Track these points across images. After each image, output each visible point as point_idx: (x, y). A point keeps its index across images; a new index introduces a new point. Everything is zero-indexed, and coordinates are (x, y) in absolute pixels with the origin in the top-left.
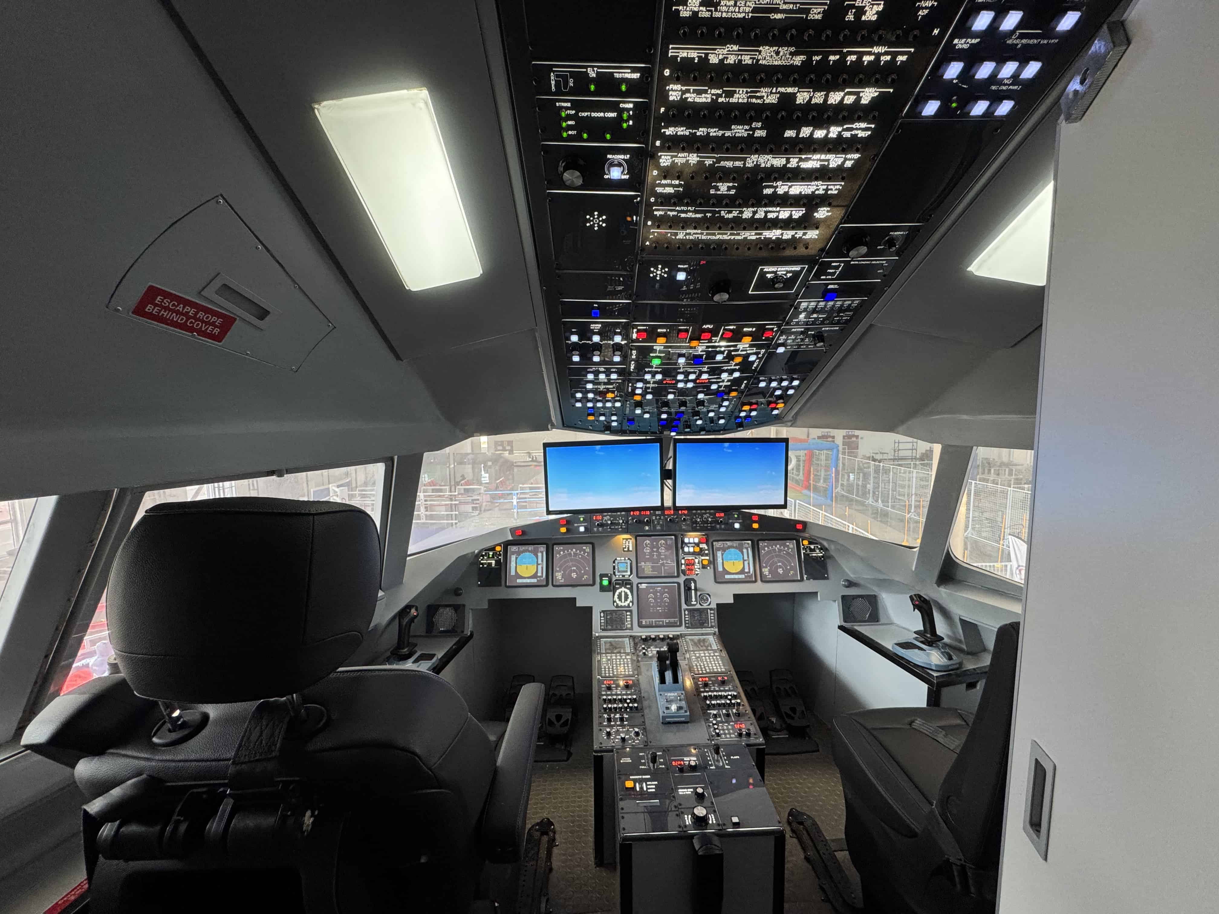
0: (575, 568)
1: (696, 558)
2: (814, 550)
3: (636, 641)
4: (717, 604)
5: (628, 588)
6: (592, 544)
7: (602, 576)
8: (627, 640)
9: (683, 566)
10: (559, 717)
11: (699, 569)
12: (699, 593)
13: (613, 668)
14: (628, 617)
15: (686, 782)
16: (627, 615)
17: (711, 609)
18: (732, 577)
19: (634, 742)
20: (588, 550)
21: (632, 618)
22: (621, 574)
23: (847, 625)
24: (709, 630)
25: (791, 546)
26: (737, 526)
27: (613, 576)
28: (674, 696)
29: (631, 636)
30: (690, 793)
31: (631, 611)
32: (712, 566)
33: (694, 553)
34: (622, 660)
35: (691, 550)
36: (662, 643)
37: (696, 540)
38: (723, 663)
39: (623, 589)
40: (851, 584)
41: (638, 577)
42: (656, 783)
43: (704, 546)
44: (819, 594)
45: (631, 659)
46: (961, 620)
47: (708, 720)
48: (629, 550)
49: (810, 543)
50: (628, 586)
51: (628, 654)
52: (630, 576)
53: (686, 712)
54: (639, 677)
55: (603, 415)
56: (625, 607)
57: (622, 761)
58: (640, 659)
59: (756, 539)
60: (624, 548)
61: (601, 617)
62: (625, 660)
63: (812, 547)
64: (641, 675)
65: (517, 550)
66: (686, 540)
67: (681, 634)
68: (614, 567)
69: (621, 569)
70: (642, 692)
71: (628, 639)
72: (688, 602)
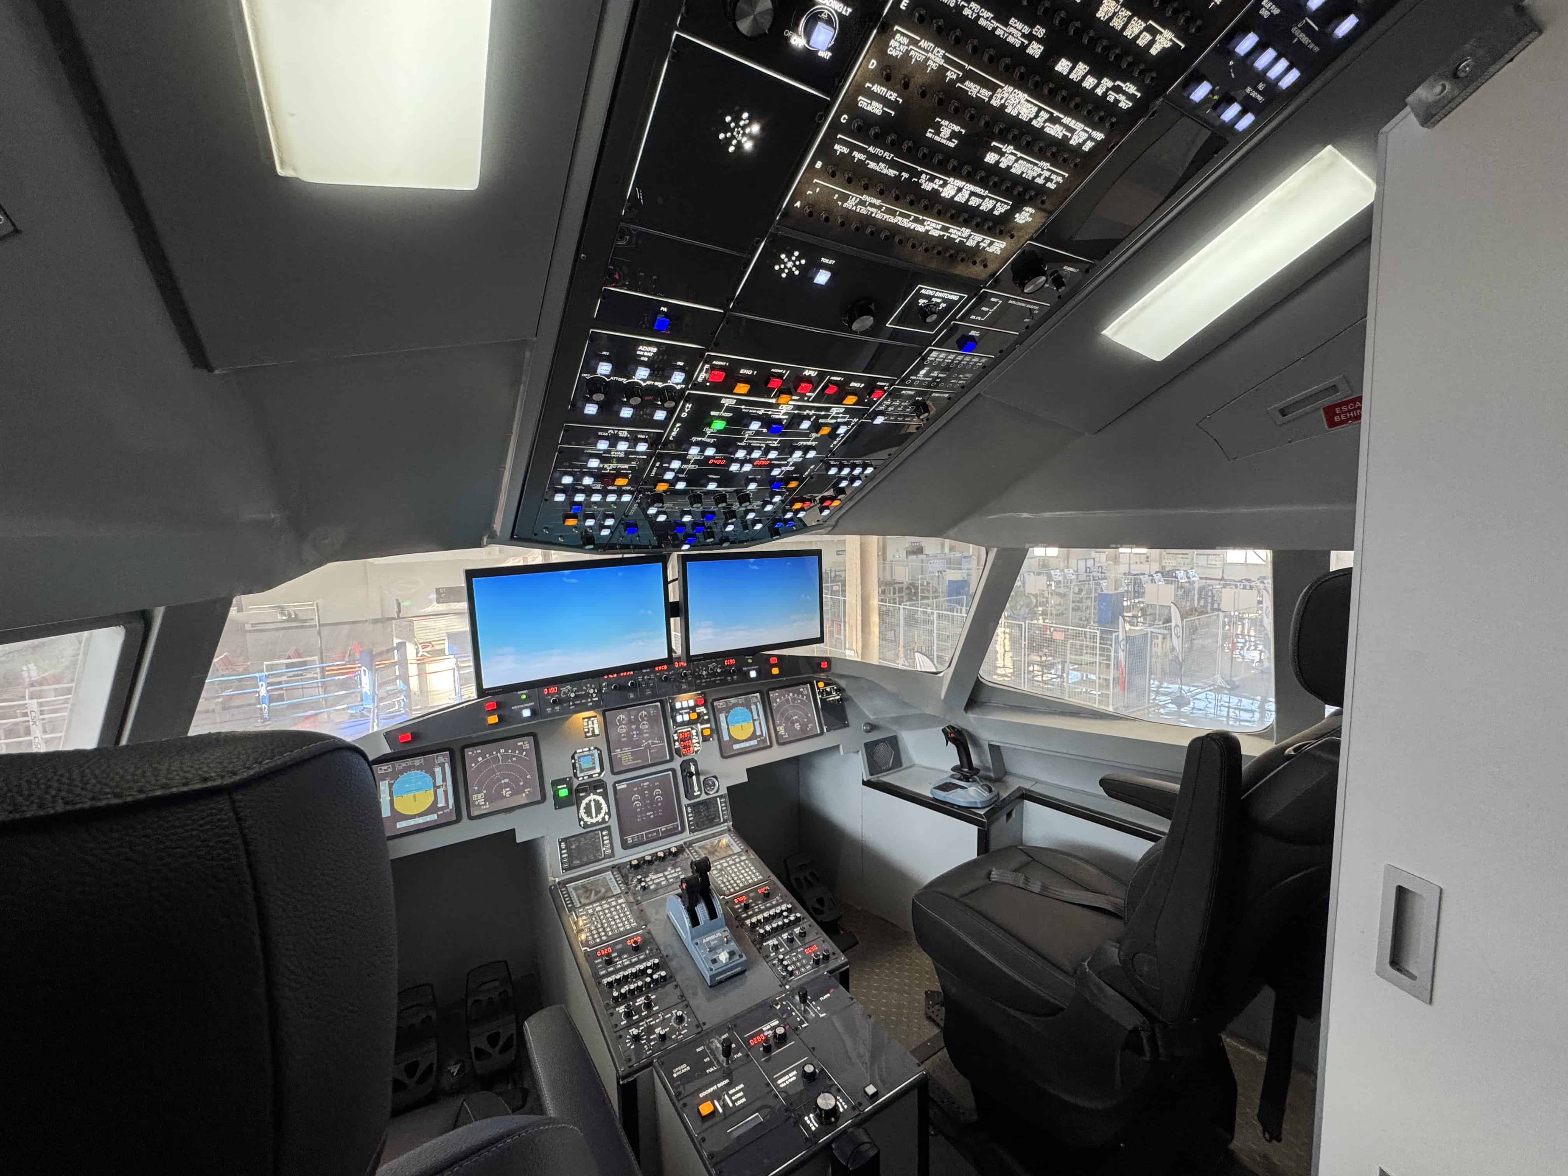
0: (507, 780)
1: (692, 729)
2: (829, 693)
3: (624, 871)
4: (728, 788)
5: (599, 794)
6: (534, 735)
7: (555, 783)
8: (608, 875)
9: (677, 743)
10: (493, 1040)
11: (698, 743)
12: (702, 778)
13: (603, 926)
14: (605, 838)
15: (783, 1065)
16: (603, 836)
17: (721, 797)
18: (742, 745)
19: (680, 1034)
20: (527, 746)
21: (611, 839)
22: (586, 773)
23: (874, 778)
24: (724, 827)
25: (805, 692)
26: (753, 674)
27: (575, 780)
28: (715, 939)
29: (613, 867)
30: (794, 1078)
31: (608, 828)
32: (715, 736)
33: (691, 723)
34: (613, 909)
35: (686, 718)
36: (662, 864)
37: (692, 703)
38: (755, 868)
39: (592, 797)
40: (873, 727)
41: (613, 773)
42: (742, 1086)
43: (702, 709)
44: (841, 747)
45: (627, 902)
46: (991, 746)
47: (768, 956)
48: (594, 735)
49: (826, 685)
50: (598, 791)
51: (618, 896)
52: (600, 774)
53: (741, 956)
54: (649, 926)
55: (592, 516)
56: (598, 823)
57: (675, 1075)
58: (639, 898)
59: (765, 690)
60: (586, 733)
61: (561, 849)
62: (618, 907)
63: (828, 689)
64: (650, 922)
65: (390, 770)
66: (678, 705)
67: (685, 843)
68: (574, 765)
69: (584, 766)
70: (662, 948)
71: (610, 872)
72: (689, 794)
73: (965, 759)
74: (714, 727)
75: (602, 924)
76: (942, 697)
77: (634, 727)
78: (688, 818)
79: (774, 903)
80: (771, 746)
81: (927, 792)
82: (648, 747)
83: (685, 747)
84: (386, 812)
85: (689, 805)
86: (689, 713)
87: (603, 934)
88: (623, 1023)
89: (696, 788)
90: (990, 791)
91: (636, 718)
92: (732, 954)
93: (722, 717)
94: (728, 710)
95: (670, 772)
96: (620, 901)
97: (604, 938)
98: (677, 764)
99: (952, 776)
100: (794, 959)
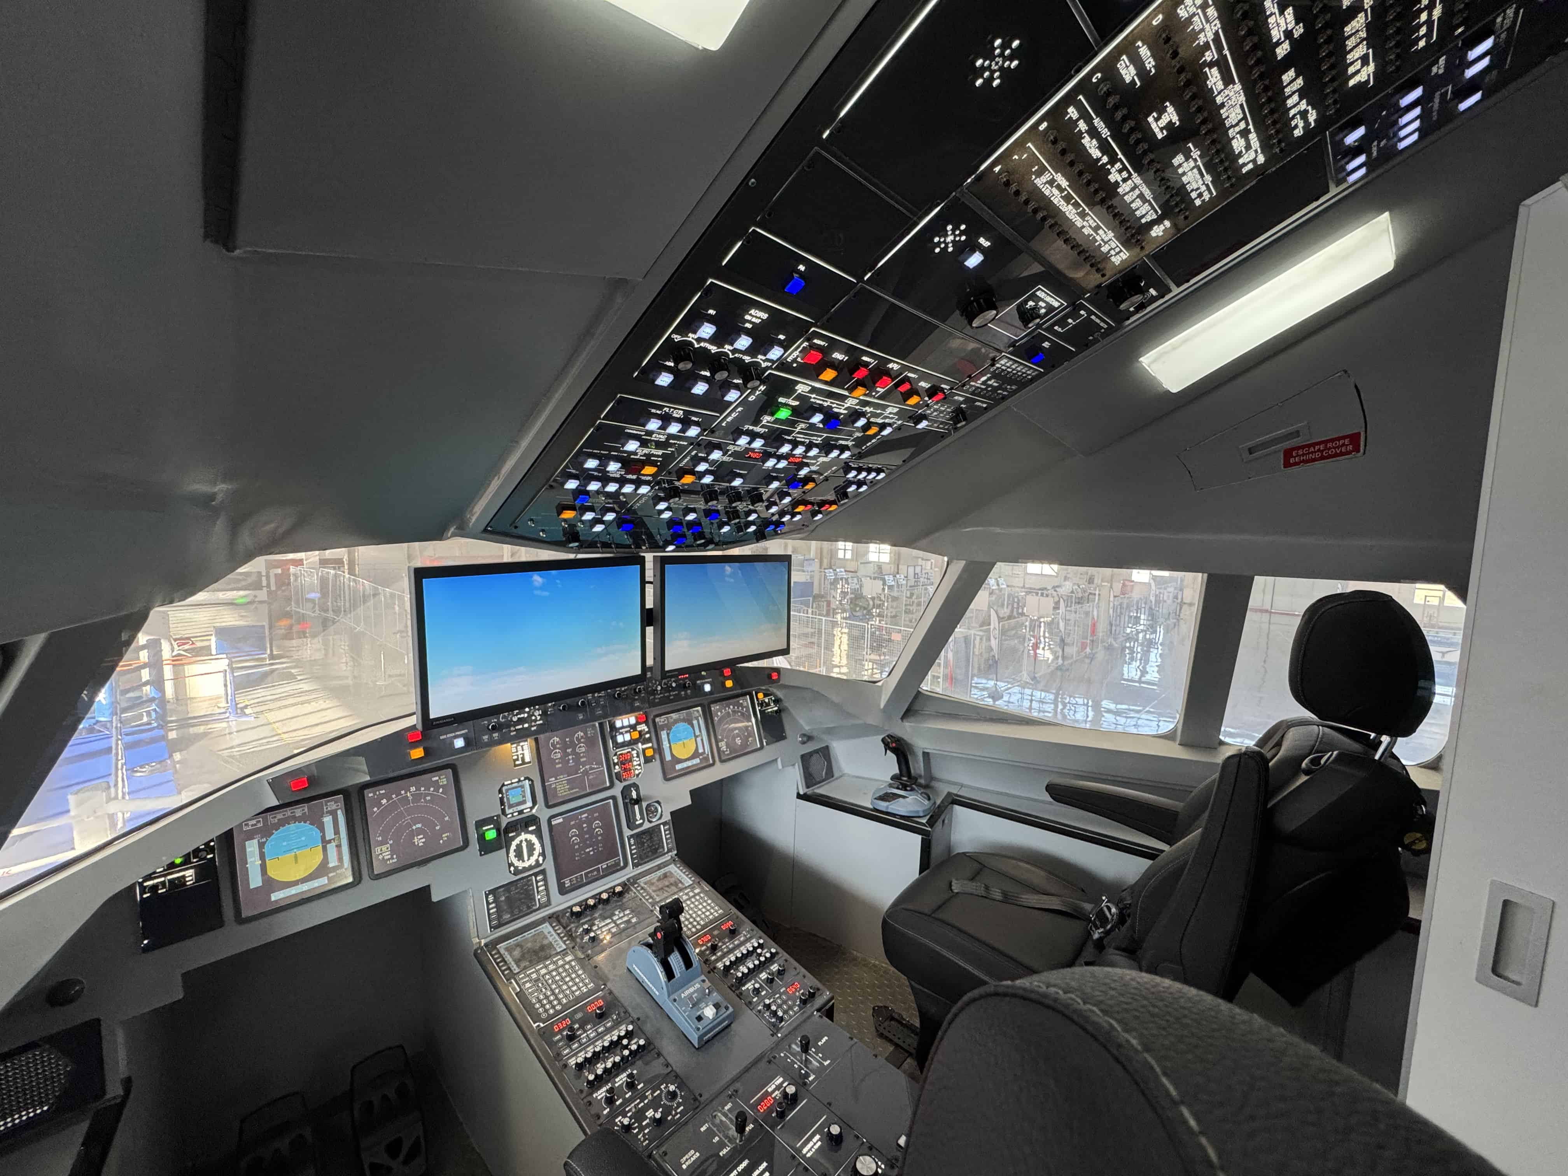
0: (419, 826)
1: (633, 749)
2: (768, 705)
3: (564, 921)
4: (672, 813)
5: (531, 832)
6: (453, 767)
7: (480, 824)
8: (546, 928)
9: (617, 767)
10: (393, 1149)
11: (640, 765)
12: (644, 804)
13: (553, 993)
14: (540, 884)
15: (800, 1130)
16: (537, 882)
17: (664, 824)
18: (685, 765)
19: (677, 1114)
20: (444, 781)
21: (546, 885)
22: (515, 809)
24: (667, 857)
25: (745, 704)
26: (707, 688)
27: (503, 817)
28: (695, 992)
29: (550, 917)
30: (819, 1143)
31: (543, 872)
32: (657, 757)
33: (632, 743)
34: (561, 970)
35: (627, 737)
36: (608, 907)
37: (633, 720)
39: (523, 836)
40: (808, 738)
41: (548, 806)
43: (643, 727)
45: (577, 959)
47: (750, 1003)
48: (524, 763)
49: (765, 695)
50: (531, 829)
52: (532, 808)
53: (727, 1008)
54: (609, 985)
56: (531, 868)
58: (589, 952)
59: (706, 703)
60: (515, 761)
61: (488, 903)
62: (567, 967)
63: (767, 700)
64: (608, 980)
65: (260, 825)
66: (618, 724)
67: (628, 880)
68: (502, 800)
69: (513, 801)
70: (630, 1010)
71: (547, 924)
72: (631, 825)
73: (904, 767)
74: (656, 746)
75: (552, 990)
76: (882, 706)
77: (569, 750)
78: (631, 850)
79: (742, 939)
80: (713, 764)
81: (866, 802)
82: (586, 773)
83: (625, 770)
84: (255, 881)
85: (632, 836)
86: (629, 732)
87: (555, 1002)
88: (605, 1112)
89: (638, 816)
90: (929, 799)
91: (572, 741)
92: (717, 1006)
93: (664, 735)
94: (668, 727)
95: (611, 801)
96: (568, 959)
97: (558, 1008)
98: (617, 791)
99: (890, 786)
100: (779, 1001)
